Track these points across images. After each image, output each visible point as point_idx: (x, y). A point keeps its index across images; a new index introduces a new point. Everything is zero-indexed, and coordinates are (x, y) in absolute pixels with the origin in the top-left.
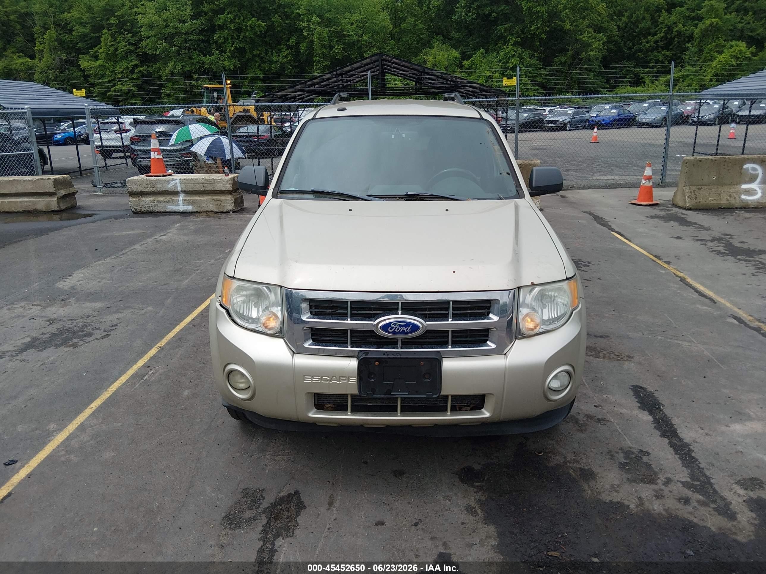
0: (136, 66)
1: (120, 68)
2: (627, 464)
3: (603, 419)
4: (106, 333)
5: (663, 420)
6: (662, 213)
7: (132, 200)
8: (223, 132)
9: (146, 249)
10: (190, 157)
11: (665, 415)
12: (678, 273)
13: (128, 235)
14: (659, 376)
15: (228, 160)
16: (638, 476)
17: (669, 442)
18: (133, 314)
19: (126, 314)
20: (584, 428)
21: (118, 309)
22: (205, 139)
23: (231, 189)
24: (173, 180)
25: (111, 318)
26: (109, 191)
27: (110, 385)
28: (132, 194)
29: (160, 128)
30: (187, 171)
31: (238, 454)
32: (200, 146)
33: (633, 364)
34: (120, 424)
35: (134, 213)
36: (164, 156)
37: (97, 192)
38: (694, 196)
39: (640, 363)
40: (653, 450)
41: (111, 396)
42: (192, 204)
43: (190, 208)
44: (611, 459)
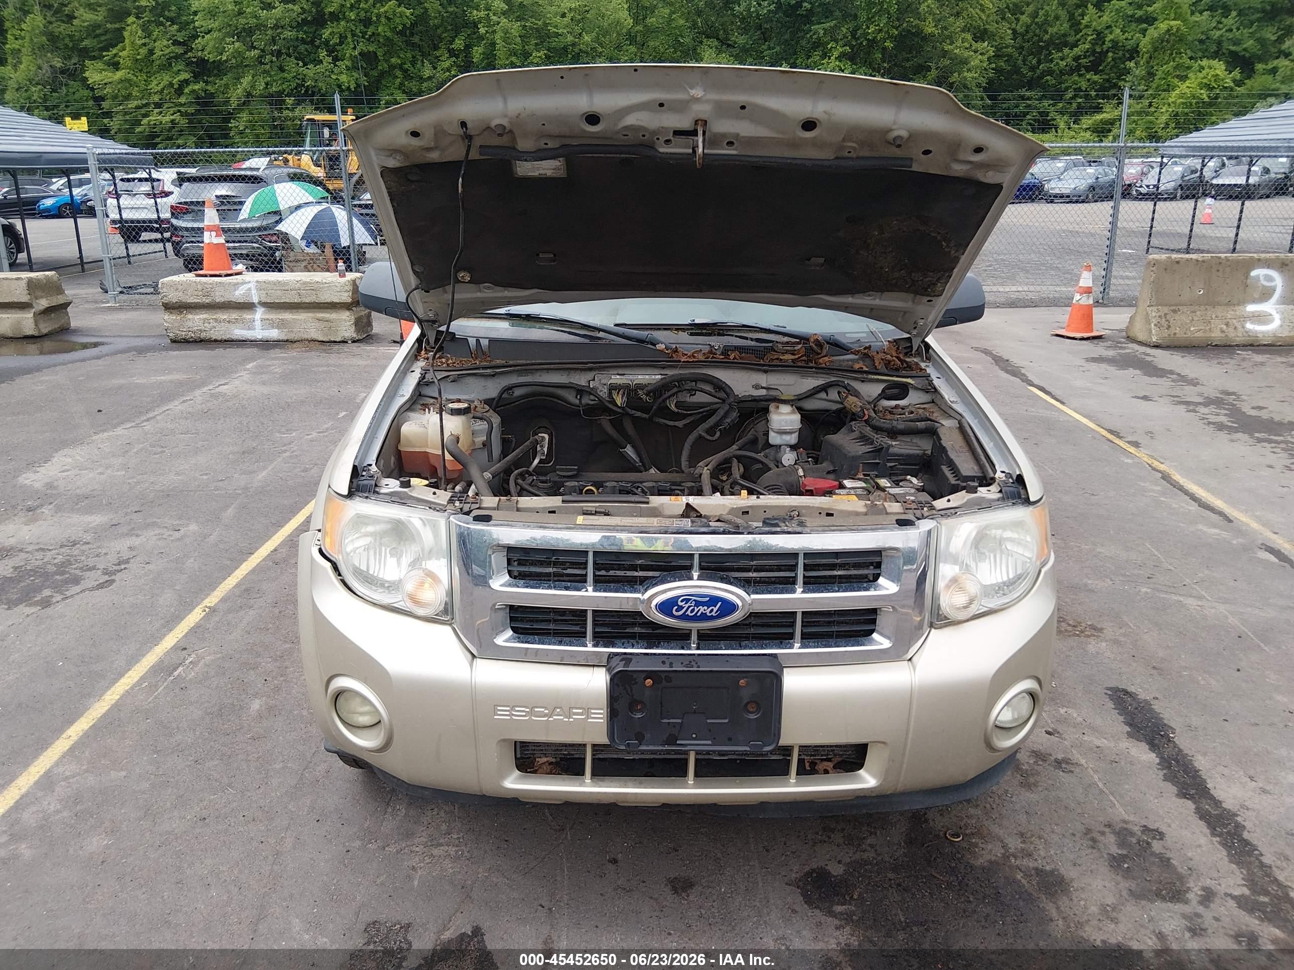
0: (186, 82)
1: (157, 85)
2: (1123, 858)
3: (1067, 761)
4: (107, 578)
5: (1177, 761)
6: (1111, 353)
7: (168, 319)
8: (336, 198)
9: (190, 410)
10: (276, 242)
11: (1180, 750)
12: (1156, 464)
13: (161, 383)
14: (1154, 668)
15: (344, 248)
16: (1148, 884)
17: (1196, 808)
18: (159, 539)
19: (147, 539)
20: (1032, 780)
21: (133, 529)
22: (303, 210)
23: (350, 300)
24: (244, 283)
25: (120, 546)
26: (131, 301)
27: (108, 688)
28: (169, 307)
29: (223, 189)
30: (270, 267)
31: (358, 843)
32: (295, 222)
33: (1104, 644)
34: (124, 773)
35: (174, 341)
36: (229, 239)
37: (108, 302)
38: (1165, 324)
39: (1116, 642)
40: (1169, 826)
41: (109, 710)
42: (278, 327)
43: (274, 334)
44: (1094, 848)
